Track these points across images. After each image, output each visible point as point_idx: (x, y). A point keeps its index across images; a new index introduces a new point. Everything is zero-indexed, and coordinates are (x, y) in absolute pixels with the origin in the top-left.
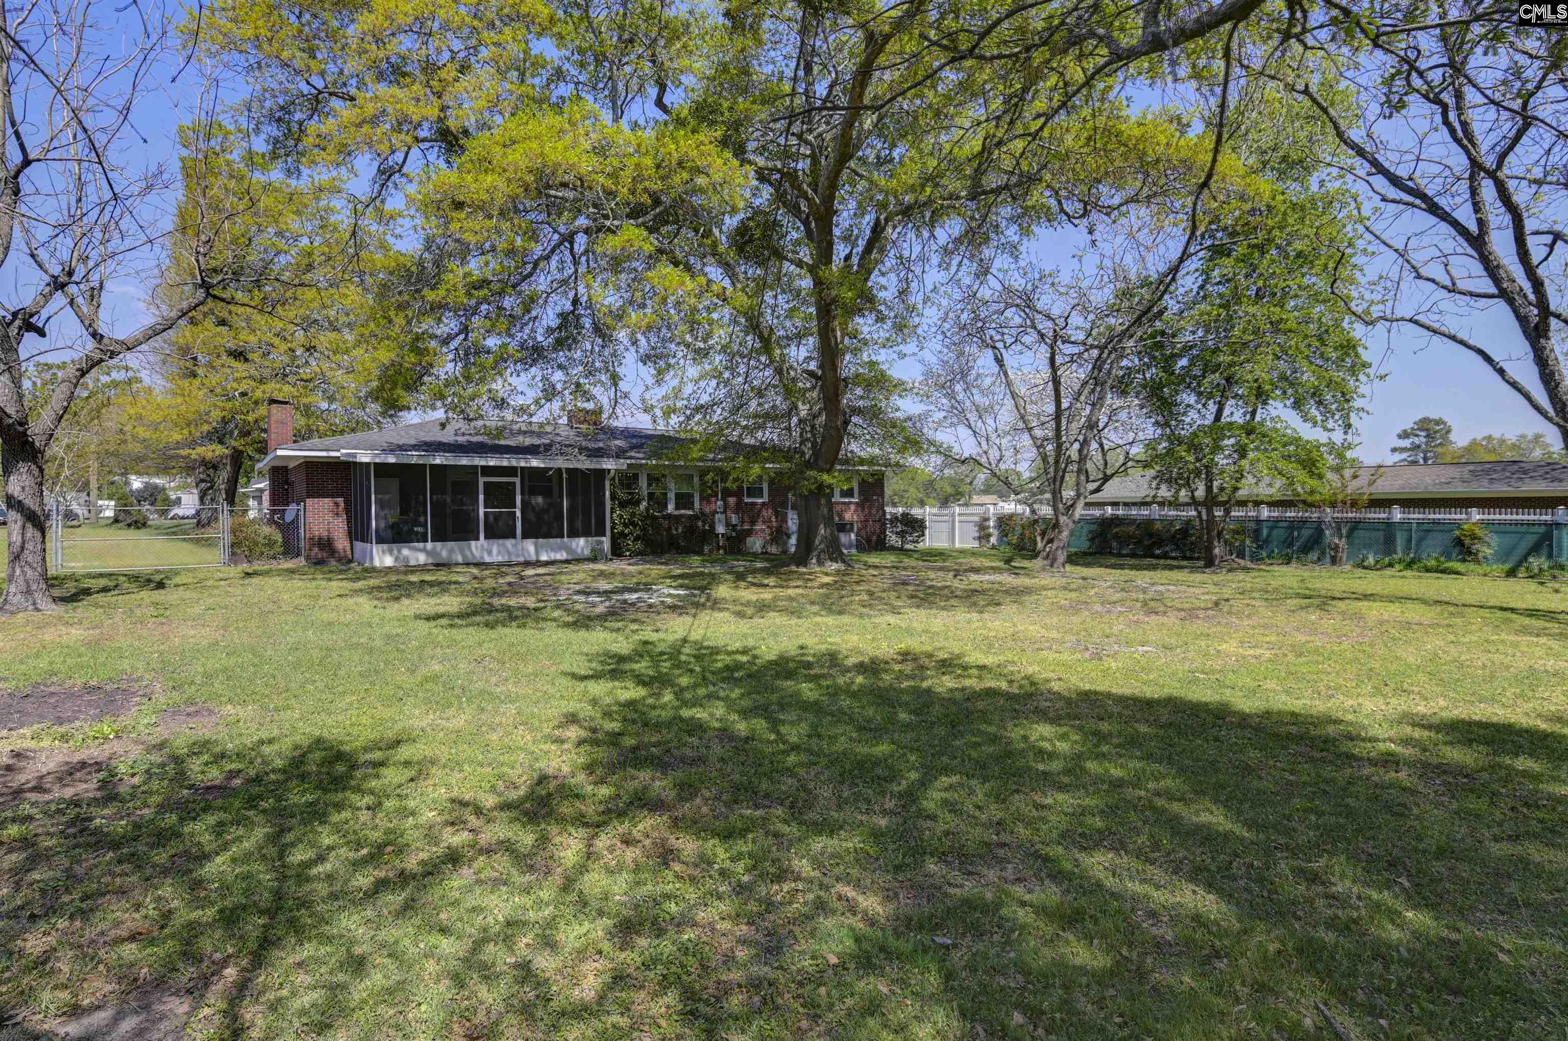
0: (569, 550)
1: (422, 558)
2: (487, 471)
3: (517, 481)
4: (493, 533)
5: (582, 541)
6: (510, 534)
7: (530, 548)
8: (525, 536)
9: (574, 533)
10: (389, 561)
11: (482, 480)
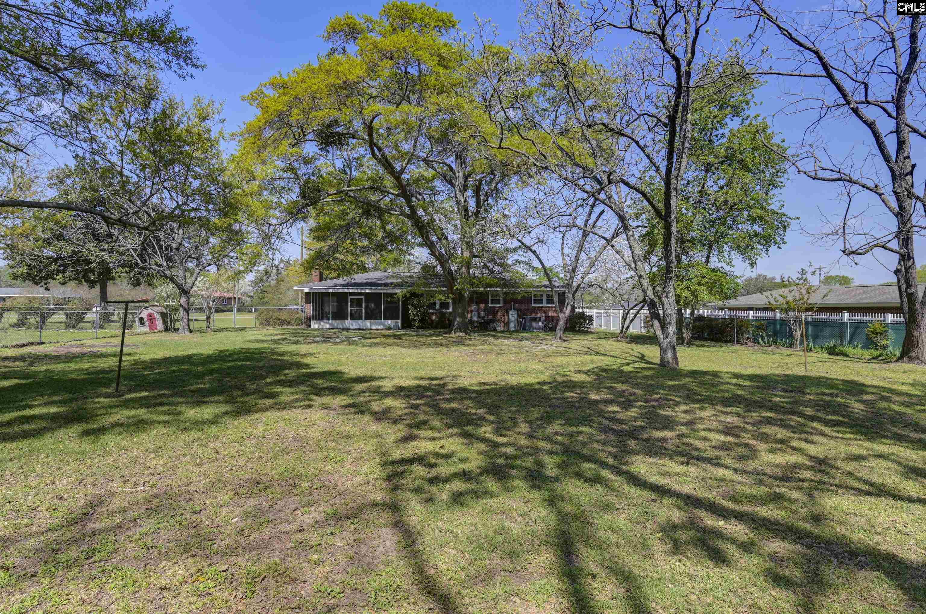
0: (384, 325)
1: (328, 326)
2: (352, 294)
3: (363, 298)
4: (353, 318)
5: (389, 322)
6: (360, 318)
7: (368, 324)
8: (366, 319)
9: (386, 318)
10: (316, 327)
11: (350, 298)
